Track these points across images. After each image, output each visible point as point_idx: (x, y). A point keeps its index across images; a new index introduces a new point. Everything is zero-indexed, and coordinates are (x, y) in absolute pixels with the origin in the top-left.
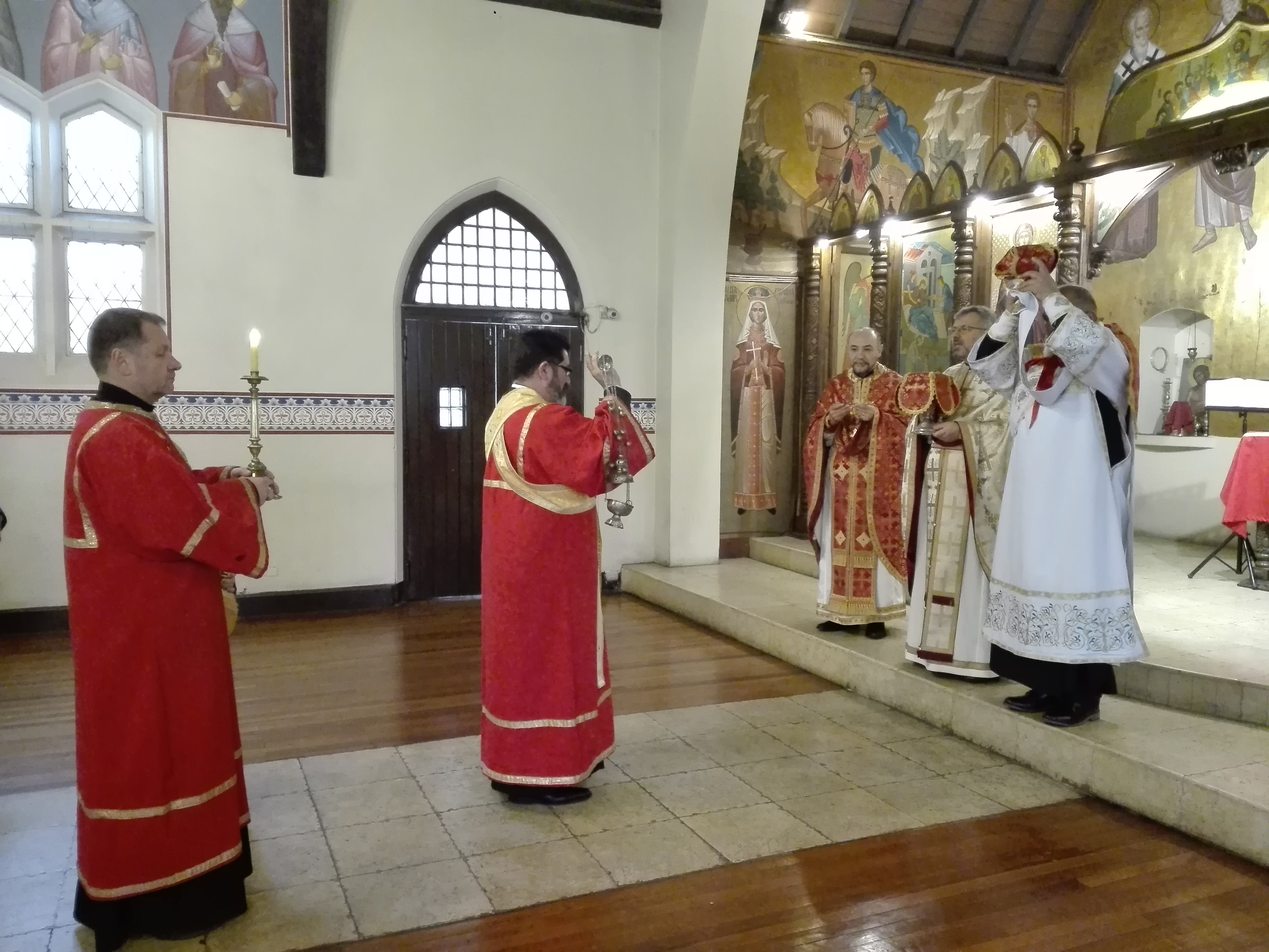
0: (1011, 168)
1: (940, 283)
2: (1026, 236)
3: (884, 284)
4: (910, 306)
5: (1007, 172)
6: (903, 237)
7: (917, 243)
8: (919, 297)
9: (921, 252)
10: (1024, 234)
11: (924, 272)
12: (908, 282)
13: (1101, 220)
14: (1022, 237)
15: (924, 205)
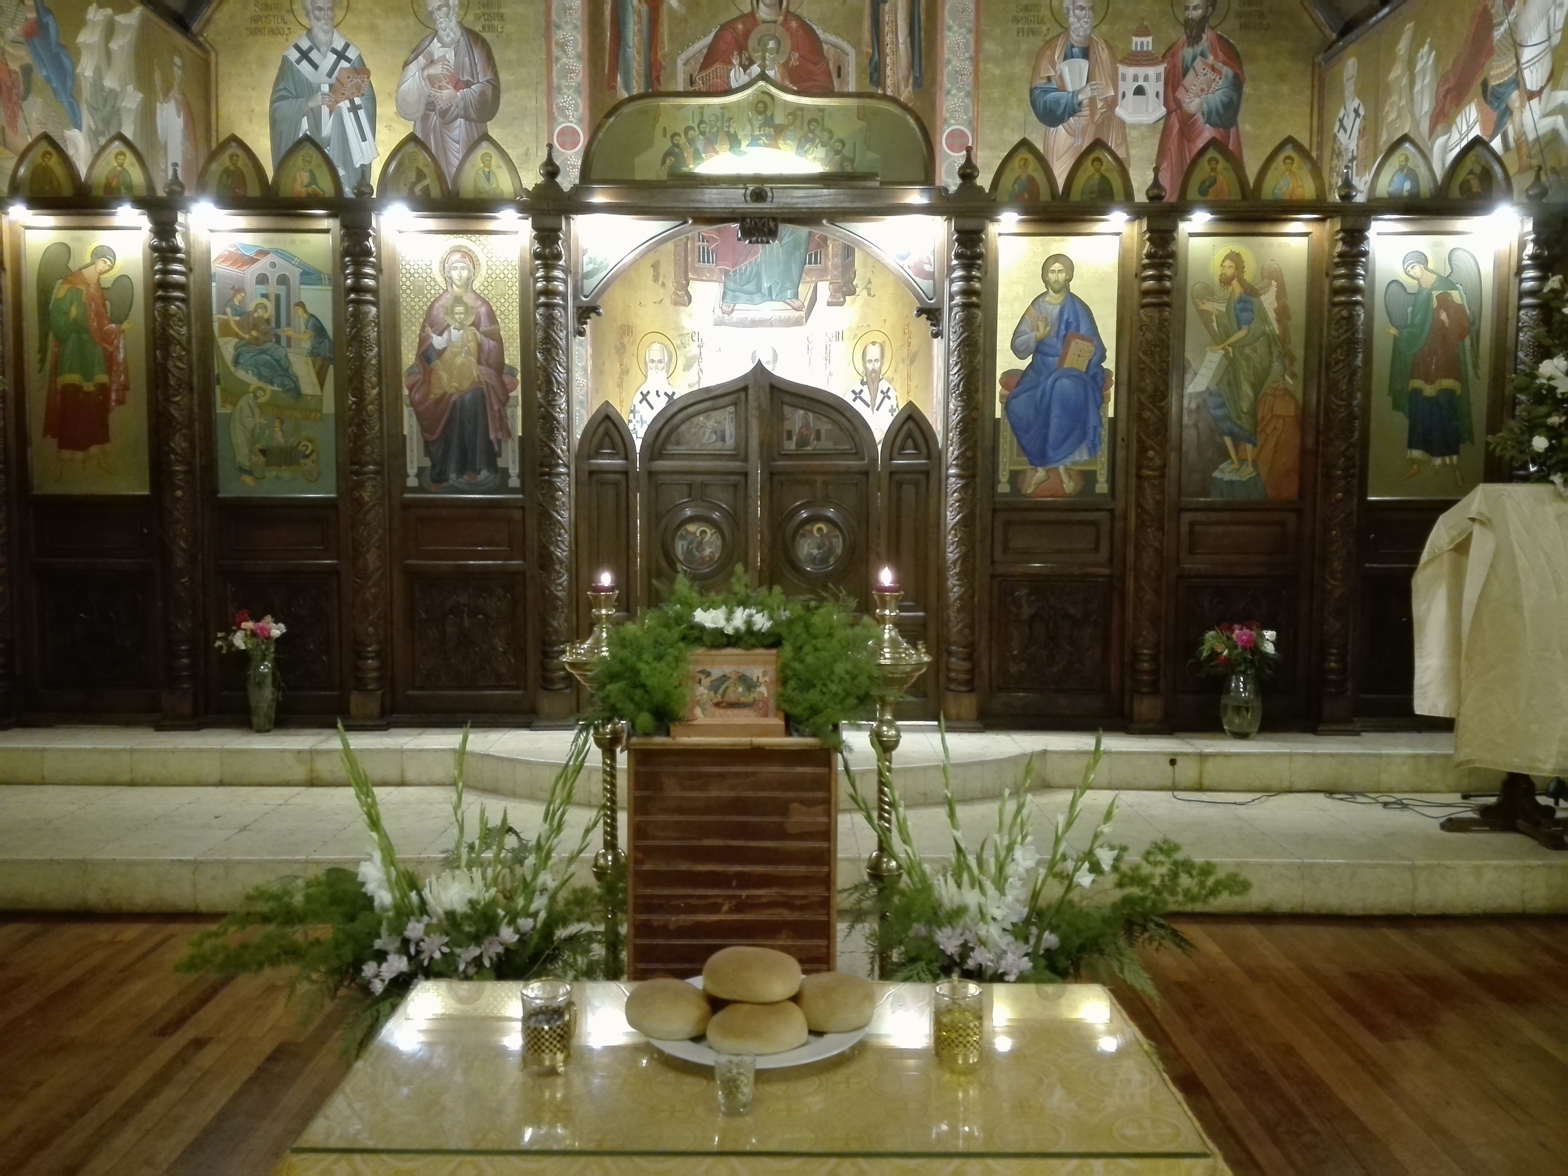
0: (429, 171)
1: (300, 311)
2: (462, 268)
3: (182, 300)
4: (233, 341)
5: (421, 175)
6: (211, 231)
7: (245, 246)
8: (255, 327)
9: (253, 261)
10: (459, 265)
11: (265, 292)
12: (227, 302)
13: (587, 268)
14: (456, 268)
15: (253, 191)
